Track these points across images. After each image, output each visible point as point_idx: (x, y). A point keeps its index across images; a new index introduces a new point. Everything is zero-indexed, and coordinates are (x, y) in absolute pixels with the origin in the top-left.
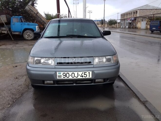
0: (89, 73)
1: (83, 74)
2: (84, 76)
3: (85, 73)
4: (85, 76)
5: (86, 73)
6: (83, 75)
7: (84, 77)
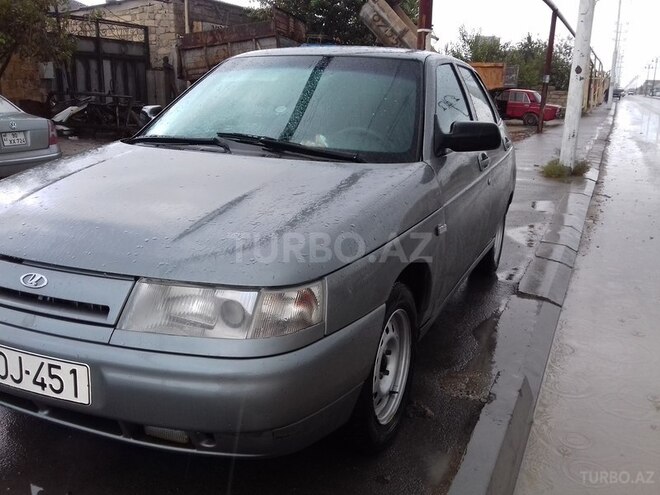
0: (74, 372)
1: (44, 373)
2: (51, 386)
3: (54, 371)
4: (56, 385)
5: (59, 367)
6: (43, 379)
7: (48, 392)
